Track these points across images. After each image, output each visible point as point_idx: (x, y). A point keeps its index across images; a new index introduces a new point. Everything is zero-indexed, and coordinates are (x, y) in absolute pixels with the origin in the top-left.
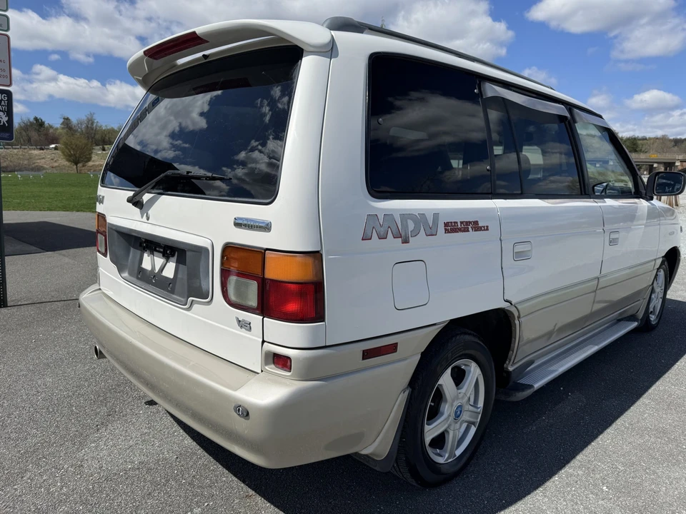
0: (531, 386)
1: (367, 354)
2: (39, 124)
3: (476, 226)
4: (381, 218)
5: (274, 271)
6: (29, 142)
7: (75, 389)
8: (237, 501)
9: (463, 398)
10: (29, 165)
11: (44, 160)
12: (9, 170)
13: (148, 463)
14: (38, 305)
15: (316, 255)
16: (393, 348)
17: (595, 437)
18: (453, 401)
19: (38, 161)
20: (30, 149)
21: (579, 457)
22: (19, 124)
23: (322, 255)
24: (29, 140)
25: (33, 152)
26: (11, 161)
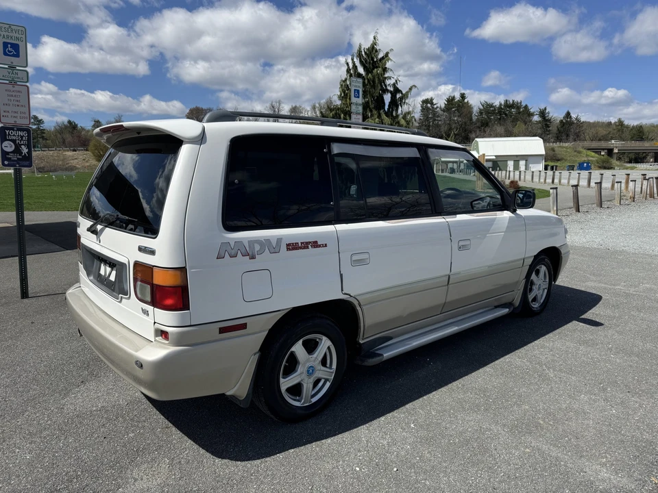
0: (382, 355)
1: (222, 330)
2: (72, 126)
3: (315, 244)
4: (232, 244)
5: (159, 279)
6: (64, 144)
7: (68, 359)
8: (159, 430)
9: (314, 361)
10: (63, 166)
11: (76, 161)
12: (46, 169)
13: (108, 407)
14: (52, 296)
15: (183, 270)
16: (244, 326)
17: (430, 392)
18: (305, 363)
19: (72, 161)
20: (64, 150)
21: (407, 406)
22: (55, 127)
23: (186, 269)
24: (64, 142)
25: (67, 153)
26: (47, 162)
